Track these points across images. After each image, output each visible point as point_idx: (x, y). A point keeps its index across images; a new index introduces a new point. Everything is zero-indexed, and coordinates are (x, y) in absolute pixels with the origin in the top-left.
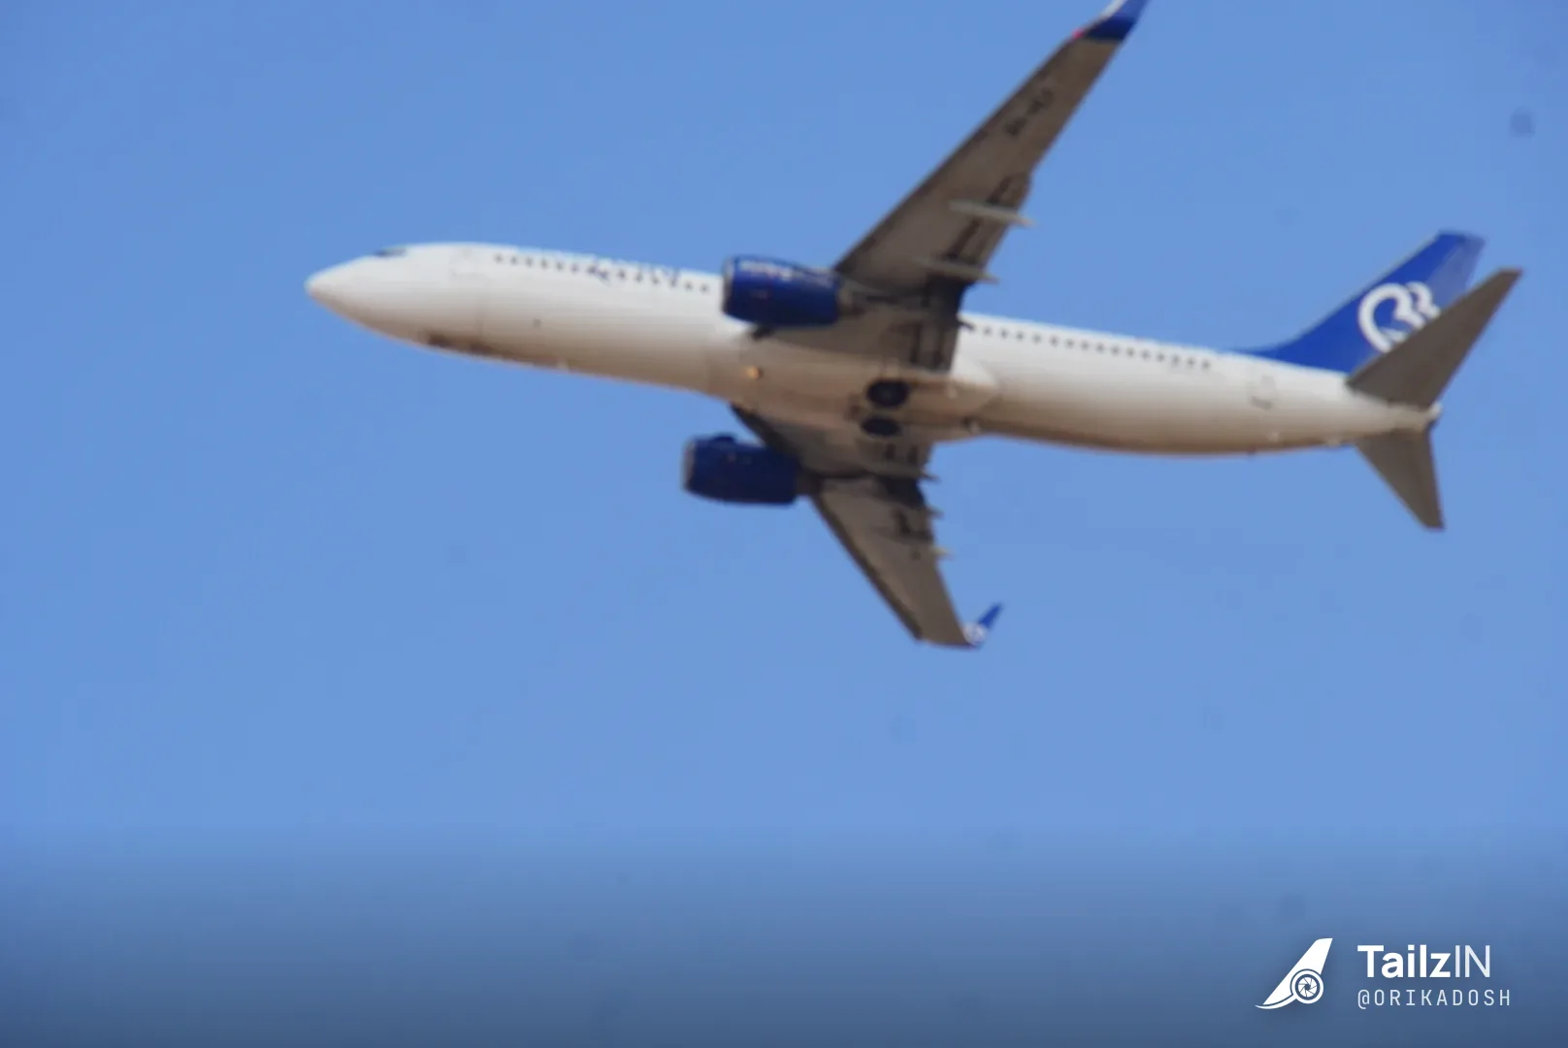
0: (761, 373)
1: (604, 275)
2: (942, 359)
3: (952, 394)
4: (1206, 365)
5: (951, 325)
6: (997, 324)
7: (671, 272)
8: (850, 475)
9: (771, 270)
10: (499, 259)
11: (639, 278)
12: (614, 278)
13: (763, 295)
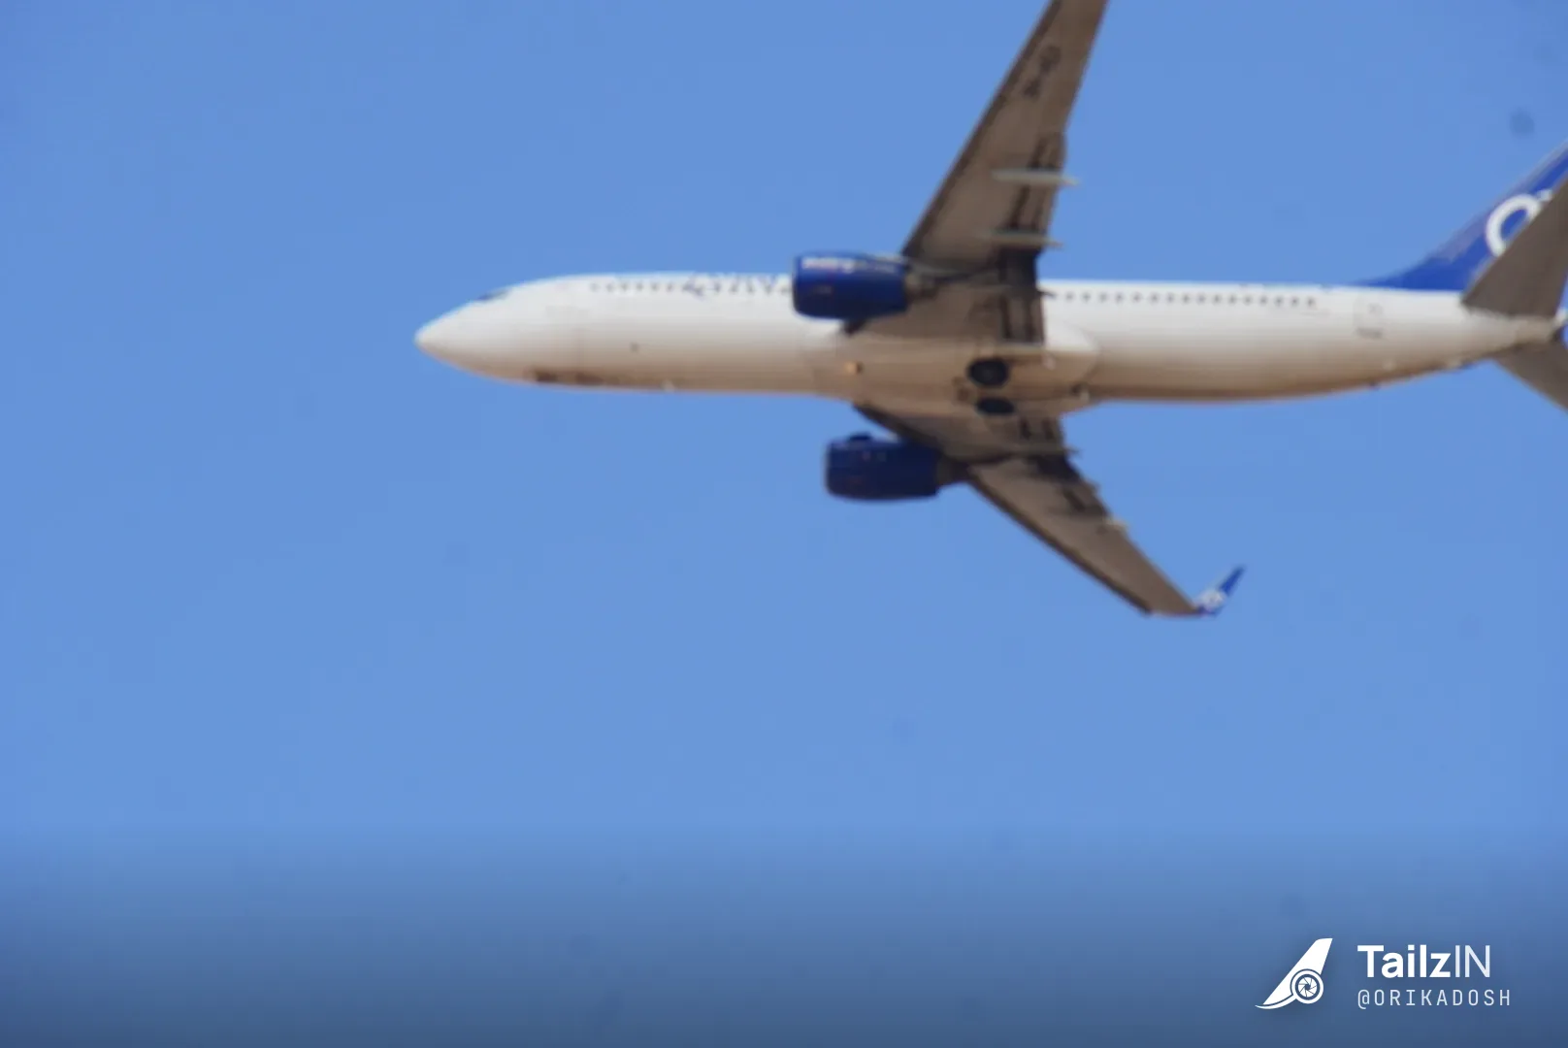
0: (859, 368)
1: (698, 292)
2: (1033, 331)
3: (1050, 364)
4: (1311, 302)
5: (1033, 296)
6: (1078, 287)
7: (768, 278)
8: (995, 458)
9: (829, 264)
10: (594, 287)
11: (734, 289)
12: (709, 293)
13: (827, 290)
